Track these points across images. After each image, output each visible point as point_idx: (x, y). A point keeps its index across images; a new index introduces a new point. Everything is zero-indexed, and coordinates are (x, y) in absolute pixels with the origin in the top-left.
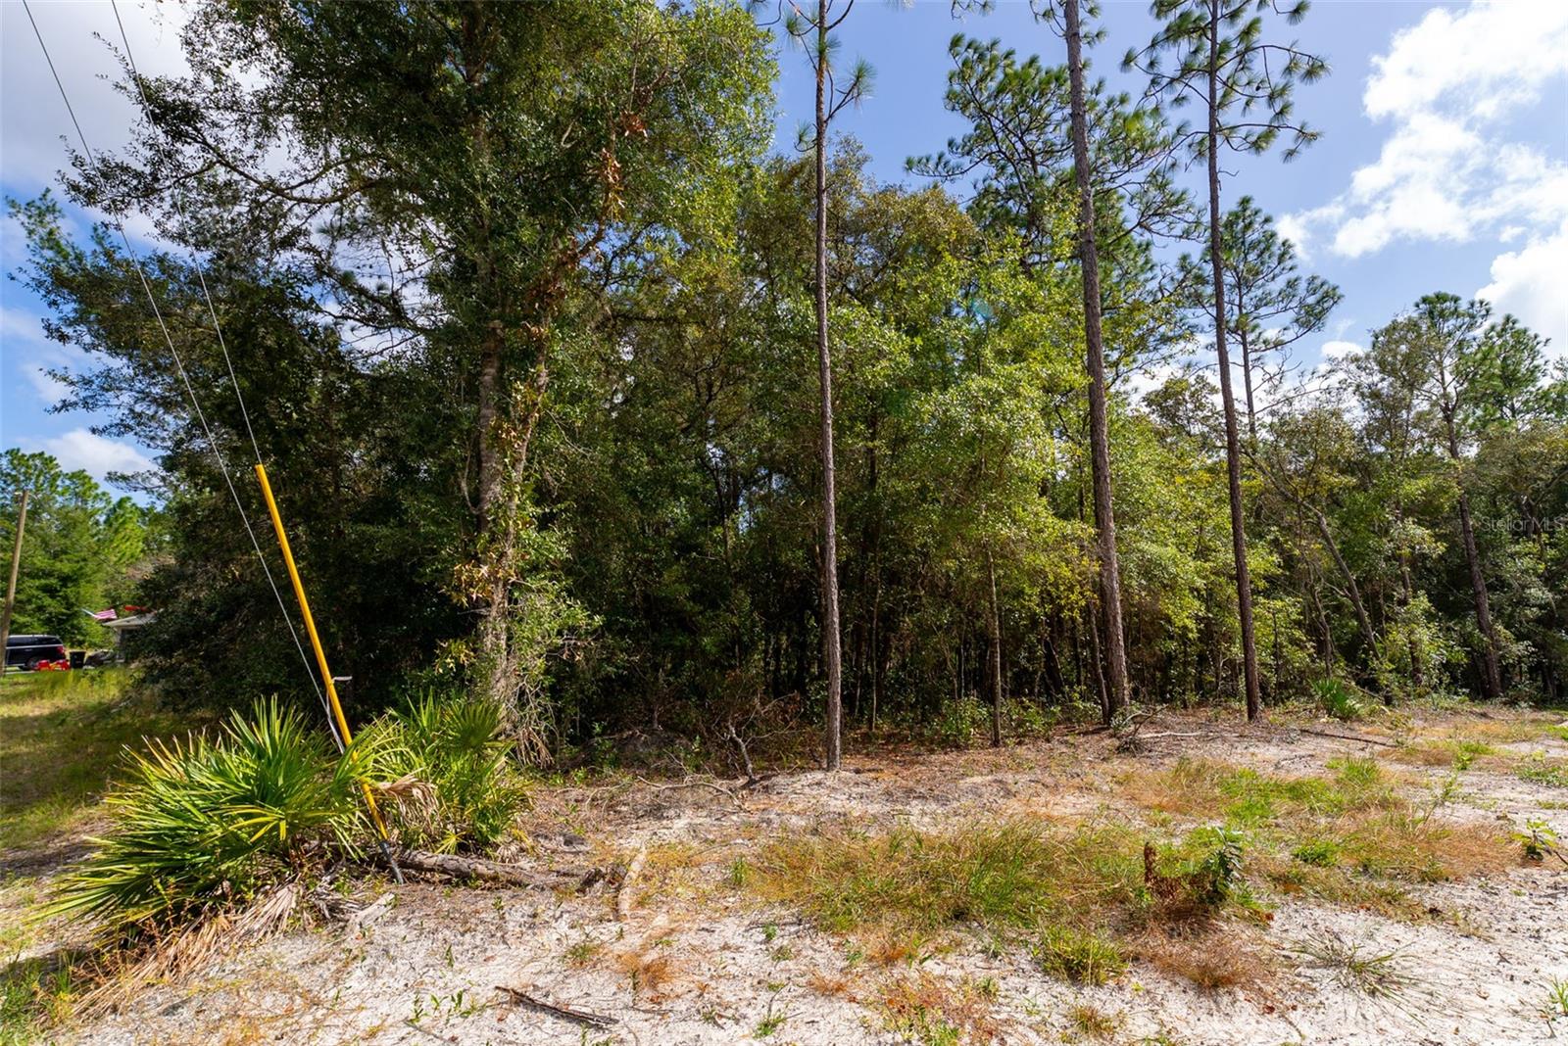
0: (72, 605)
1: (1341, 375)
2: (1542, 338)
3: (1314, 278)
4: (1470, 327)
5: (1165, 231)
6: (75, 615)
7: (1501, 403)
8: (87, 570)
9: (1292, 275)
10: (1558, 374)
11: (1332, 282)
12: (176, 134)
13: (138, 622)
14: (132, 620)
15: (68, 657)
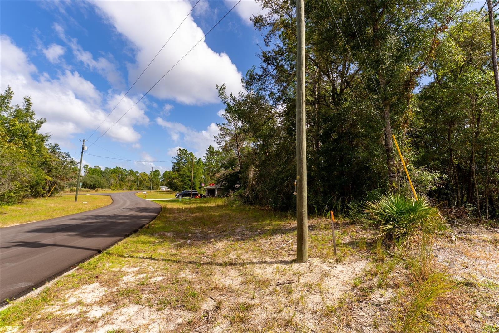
8: (196, 176)
12: (268, 64)
13: (211, 187)
14: (210, 187)
15: (199, 195)
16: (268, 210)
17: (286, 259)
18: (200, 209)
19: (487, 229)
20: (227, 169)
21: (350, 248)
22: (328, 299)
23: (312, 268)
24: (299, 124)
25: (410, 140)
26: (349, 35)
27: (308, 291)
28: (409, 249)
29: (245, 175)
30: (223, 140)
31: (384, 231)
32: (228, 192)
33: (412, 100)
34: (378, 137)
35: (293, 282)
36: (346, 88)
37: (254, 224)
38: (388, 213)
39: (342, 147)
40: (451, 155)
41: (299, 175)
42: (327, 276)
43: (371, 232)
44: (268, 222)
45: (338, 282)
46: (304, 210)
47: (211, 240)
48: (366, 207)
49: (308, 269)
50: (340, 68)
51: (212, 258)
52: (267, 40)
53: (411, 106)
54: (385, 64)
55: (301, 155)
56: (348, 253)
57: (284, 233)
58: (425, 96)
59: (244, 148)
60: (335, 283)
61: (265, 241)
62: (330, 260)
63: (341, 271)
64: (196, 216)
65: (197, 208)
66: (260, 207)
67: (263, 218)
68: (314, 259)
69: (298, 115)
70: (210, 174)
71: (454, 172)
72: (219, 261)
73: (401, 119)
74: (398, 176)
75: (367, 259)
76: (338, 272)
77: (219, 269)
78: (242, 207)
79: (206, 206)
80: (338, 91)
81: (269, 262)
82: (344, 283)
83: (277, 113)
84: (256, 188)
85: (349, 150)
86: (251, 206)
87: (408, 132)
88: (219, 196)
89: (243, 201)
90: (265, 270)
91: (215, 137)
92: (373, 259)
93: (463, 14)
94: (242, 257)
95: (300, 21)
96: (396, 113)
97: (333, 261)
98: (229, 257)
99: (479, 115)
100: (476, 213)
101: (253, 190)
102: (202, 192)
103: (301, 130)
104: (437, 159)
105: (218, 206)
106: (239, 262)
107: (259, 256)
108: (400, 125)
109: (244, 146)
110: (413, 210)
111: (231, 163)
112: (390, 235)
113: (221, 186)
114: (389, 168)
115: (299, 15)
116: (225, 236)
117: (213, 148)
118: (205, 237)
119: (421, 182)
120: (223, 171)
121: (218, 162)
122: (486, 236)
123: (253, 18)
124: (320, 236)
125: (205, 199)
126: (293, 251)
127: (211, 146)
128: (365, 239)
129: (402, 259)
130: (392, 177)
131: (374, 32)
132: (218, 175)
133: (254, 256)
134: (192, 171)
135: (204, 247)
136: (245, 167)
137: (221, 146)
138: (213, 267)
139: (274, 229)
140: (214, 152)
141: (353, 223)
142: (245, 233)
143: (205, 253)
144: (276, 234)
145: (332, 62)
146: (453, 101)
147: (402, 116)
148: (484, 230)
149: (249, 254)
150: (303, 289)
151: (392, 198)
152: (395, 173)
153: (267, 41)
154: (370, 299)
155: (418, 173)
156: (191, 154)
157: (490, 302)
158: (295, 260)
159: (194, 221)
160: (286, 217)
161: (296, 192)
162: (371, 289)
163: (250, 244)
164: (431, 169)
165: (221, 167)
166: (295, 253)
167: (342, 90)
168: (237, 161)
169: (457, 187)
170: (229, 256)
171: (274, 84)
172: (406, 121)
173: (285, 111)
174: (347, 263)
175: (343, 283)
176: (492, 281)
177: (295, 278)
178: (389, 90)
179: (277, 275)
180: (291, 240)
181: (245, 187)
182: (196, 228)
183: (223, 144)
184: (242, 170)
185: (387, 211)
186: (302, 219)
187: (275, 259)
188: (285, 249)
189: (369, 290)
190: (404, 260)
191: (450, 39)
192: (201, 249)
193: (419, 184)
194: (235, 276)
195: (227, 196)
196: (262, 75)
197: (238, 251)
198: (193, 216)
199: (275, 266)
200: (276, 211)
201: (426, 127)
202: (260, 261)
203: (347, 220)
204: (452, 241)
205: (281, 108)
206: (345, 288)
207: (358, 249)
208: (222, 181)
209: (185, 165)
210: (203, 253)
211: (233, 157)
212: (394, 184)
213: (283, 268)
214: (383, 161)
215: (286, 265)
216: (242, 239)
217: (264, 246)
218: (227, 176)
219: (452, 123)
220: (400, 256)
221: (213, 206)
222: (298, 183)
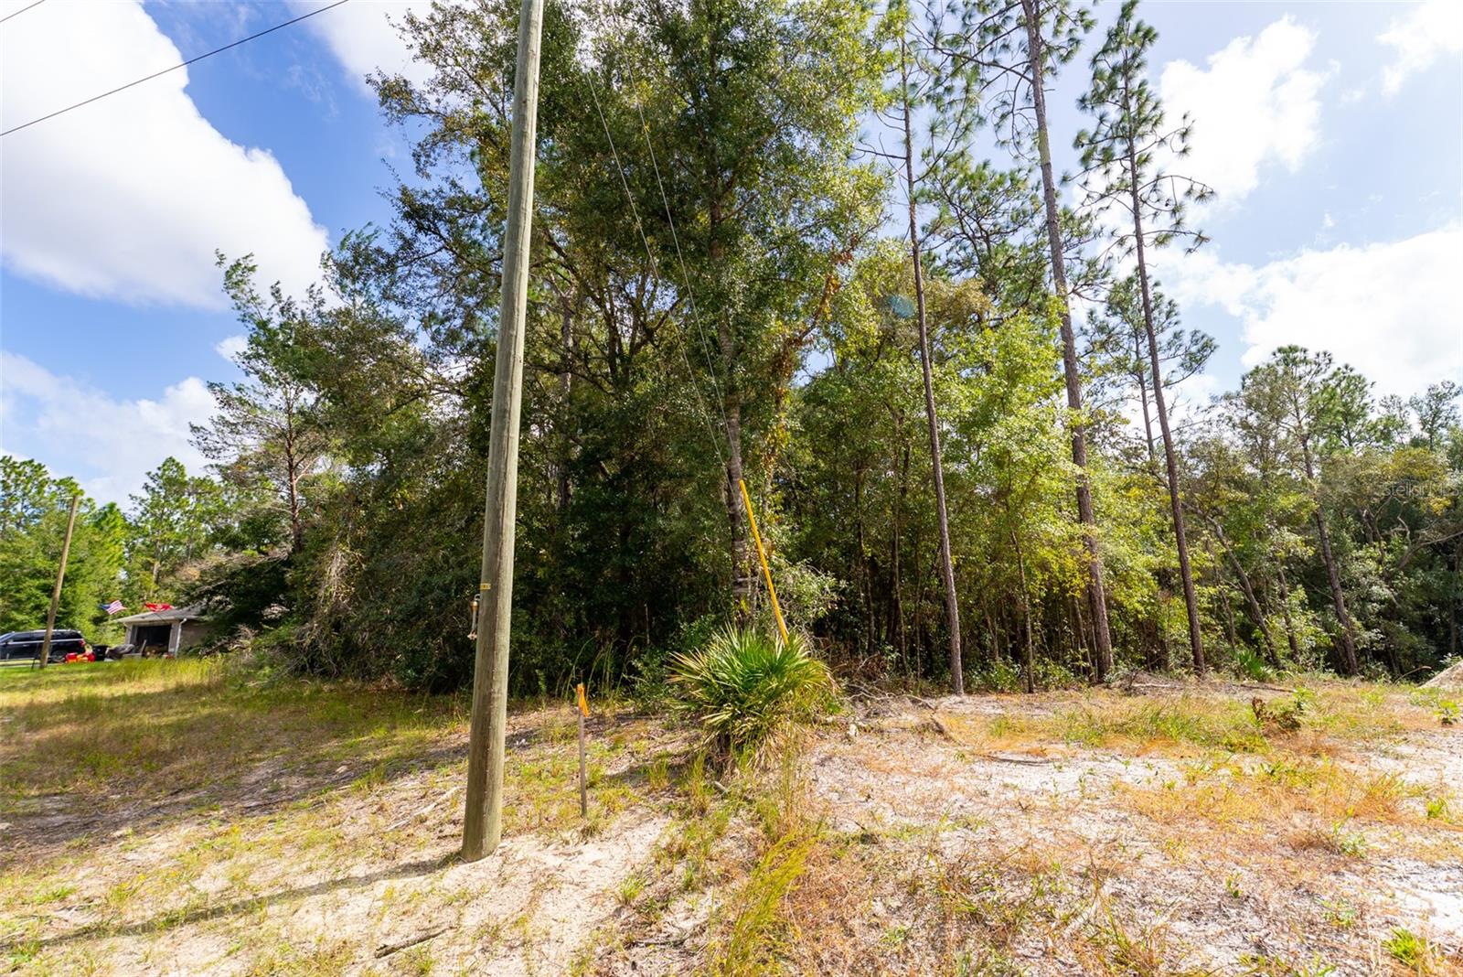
0: (69, 603)
1: (1220, 410)
2: (1369, 382)
3: (1196, 332)
4: (1317, 373)
5: (1091, 297)
6: (70, 613)
7: (1340, 433)
8: (84, 571)
9: (1177, 328)
10: (1383, 411)
11: (1210, 335)
12: (420, 228)
13: (156, 618)
14: (147, 616)
15: (89, 651)
16: (390, 691)
17: (427, 855)
18: (85, 709)
19: (914, 701)
20: (235, 547)
21: (628, 788)
22: (545, 962)
23: (508, 870)
24: (499, 424)
25: (779, 496)
26: (655, 213)
27: (484, 950)
28: (765, 770)
29: (309, 572)
30: (231, 442)
31: (712, 728)
32: (233, 634)
33: (786, 402)
34: (714, 484)
35: (438, 931)
36: (644, 343)
37: (331, 746)
38: (724, 680)
39: (626, 503)
40: (859, 535)
41: (487, 577)
42: (549, 886)
43: (685, 734)
44: (381, 733)
45: (579, 899)
46: (496, 688)
47: (118, 833)
48: (675, 668)
49: (495, 876)
50: (632, 289)
51: (107, 906)
52: (422, 156)
53: (783, 415)
54: (733, 305)
55: (498, 517)
56: (622, 803)
57: (431, 768)
58: (813, 396)
59: (316, 480)
60: (572, 904)
61: (360, 804)
62: (566, 835)
63: (595, 863)
64: (56, 740)
65: (69, 702)
66: (359, 684)
67: (367, 719)
68: (521, 838)
69: (498, 398)
70: (157, 565)
71: (865, 575)
72: (136, 913)
73: (764, 444)
74: (754, 583)
75: (666, 814)
76: (586, 867)
77: (132, 949)
78: (286, 689)
79: (120, 693)
80: (626, 349)
81: (360, 879)
82: (597, 898)
83: (443, 382)
84: (348, 618)
85: (644, 510)
86: (323, 682)
87: (776, 476)
88: (189, 652)
89: (293, 667)
90: (340, 911)
91: (194, 429)
92: (681, 810)
93: (880, 239)
94: (254, 879)
95: (522, 135)
96: (752, 430)
97: (575, 835)
98: (193, 889)
99: (907, 454)
100: (899, 667)
101: (337, 626)
102: (110, 635)
103: (505, 442)
104: (836, 544)
105: (180, 691)
106: (234, 901)
107: (327, 861)
108: (760, 456)
109: (316, 472)
110: (775, 669)
111: (259, 529)
112: (724, 739)
113: (204, 612)
114: (735, 563)
115: (521, 119)
116: (188, 805)
117: (180, 468)
118: (86, 826)
119: (798, 600)
120: (217, 556)
121: (201, 519)
122: (911, 718)
123: (379, 80)
124: (547, 764)
125: (118, 664)
126: (455, 823)
127: (171, 460)
128: (669, 755)
129: (746, 799)
130: (740, 584)
131: (713, 223)
132: (192, 572)
133: (304, 866)
134: (61, 554)
135: (76, 866)
136: (309, 546)
137: (221, 462)
138: (105, 944)
139: (399, 757)
140: (185, 483)
141: (643, 714)
142: (283, 782)
143: (71, 891)
144: (402, 776)
145: (609, 269)
146: (864, 418)
147: (764, 436)
148: (909, 704)
149: (285, 863)
150: (467, 948)
151: (735, 640)
152: (746, 576)
153: (423, 159)
154: (660, 931)
155: (794, 577)
156: (67, 483)
157: (900, 873)
158: (458, 853)
159: (43, 761)
160: (448, 711)
161: (476, 631)
162: (665, 900)
163: (295, 824)
164: (817, 566)
165: (213, 539)
166: (459, 829)
167: (635, 348)
168: (284, 522)
169: (869, 609)
170: (195, 884)
171: (435, 291)
172: (773, 449)
173: (468, 379)
174: (614, 833)
175: (593, 900)
176: (907, 821)
177: (448, 916)
178: (740, 370)
179: (386, 919)
180: (452, 784)
181: (307, 614)
182: (45, 791)
183: (229, 457)
184: (299, 557)
185: (721, 675)
186: (489, 715)
187: (386, 863)
188: (428, 823)
189: (659, 905)
190: (750, 802)
191: (857, 284)
192: (53, 878)
193: (792, 601)
194: (207, 959)
195: (223, 649)
196: (396, 256)
197: (240, 856)
198: (38, 743)
199: (382, 887)
200: (414, 692)
201: (816, 467)
202: (328, 878)
203: (631, 706)
204: (848, 737)
205: (457, 369)
206: (599, 913)
207: (646, 789)
208: (207, 592)
209: (25, 528)
210: (62, 897)
211: (268, 505)
212: (743, 602)
213: (412, 890)
214: (721, 544)
215: (422, 878)
216: (266, 807)
217: (354, 821)
218: (233, 575)
219: (859, 466)
220: (743, 791)
221: (152, 690)
222: (485, 605)
